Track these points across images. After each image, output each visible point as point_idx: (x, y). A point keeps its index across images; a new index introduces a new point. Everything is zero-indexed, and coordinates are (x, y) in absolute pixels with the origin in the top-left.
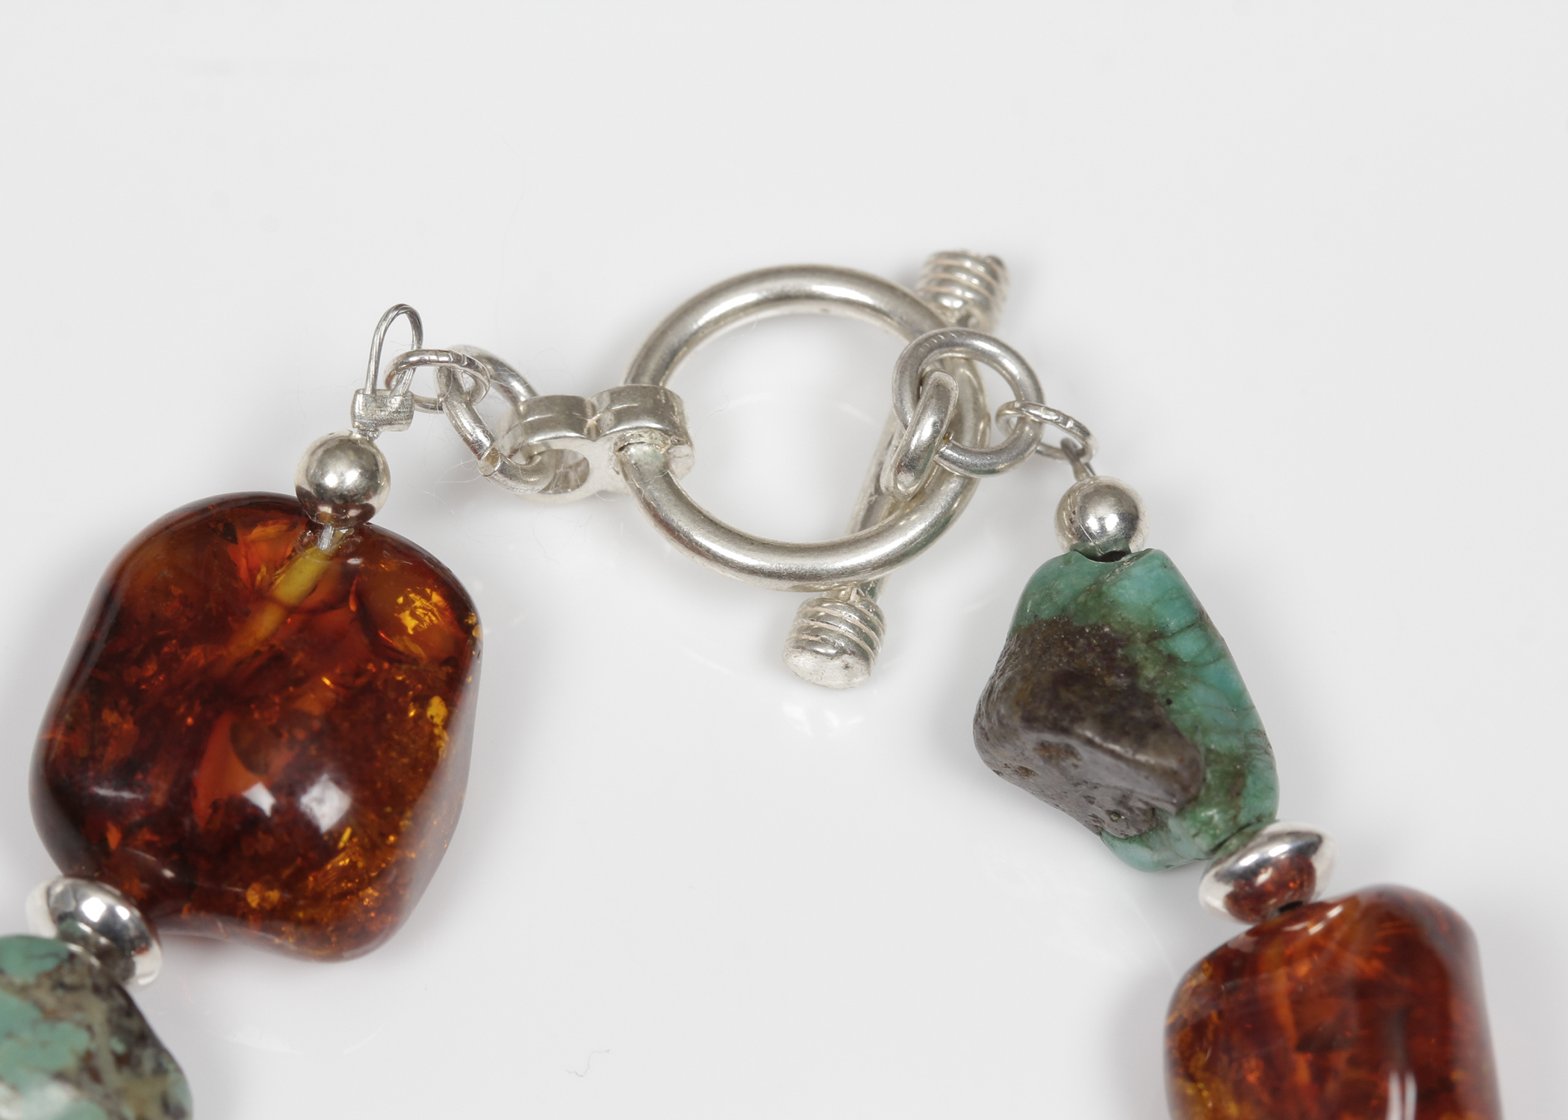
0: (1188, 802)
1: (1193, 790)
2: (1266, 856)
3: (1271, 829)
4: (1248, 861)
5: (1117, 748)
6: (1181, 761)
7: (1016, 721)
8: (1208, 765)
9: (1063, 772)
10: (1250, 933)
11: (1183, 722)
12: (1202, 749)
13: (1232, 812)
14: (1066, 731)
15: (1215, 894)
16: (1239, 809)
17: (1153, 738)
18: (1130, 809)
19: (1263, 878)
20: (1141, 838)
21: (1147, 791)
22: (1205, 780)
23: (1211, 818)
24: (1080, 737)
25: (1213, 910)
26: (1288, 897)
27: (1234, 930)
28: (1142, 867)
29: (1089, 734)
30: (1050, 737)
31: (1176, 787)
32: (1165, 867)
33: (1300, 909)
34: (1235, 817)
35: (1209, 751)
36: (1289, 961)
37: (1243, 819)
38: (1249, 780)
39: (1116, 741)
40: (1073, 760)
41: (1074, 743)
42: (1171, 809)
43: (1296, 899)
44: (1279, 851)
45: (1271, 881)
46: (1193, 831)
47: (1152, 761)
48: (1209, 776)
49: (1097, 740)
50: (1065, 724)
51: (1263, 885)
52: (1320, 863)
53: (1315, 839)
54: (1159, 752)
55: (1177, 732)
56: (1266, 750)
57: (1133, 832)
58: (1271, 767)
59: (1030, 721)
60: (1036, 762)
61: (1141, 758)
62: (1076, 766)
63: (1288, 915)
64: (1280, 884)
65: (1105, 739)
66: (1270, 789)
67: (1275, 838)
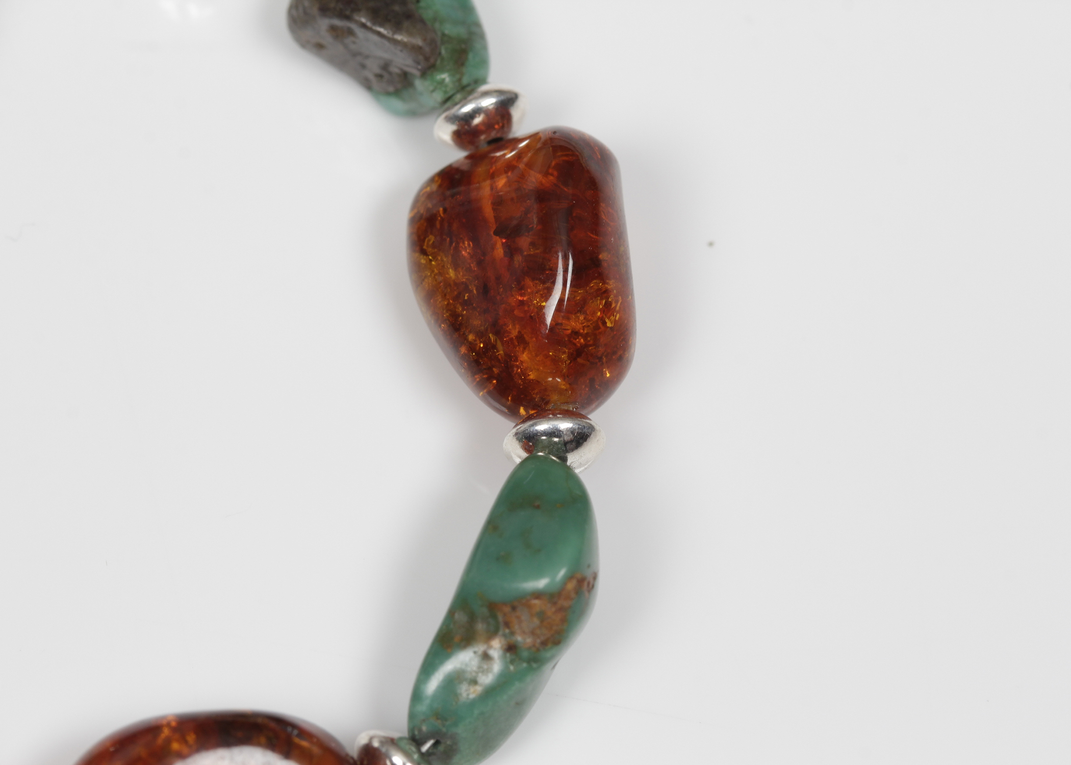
0: (429, 68)
1: (432, 60)
2: (479, 106)
3: (484, 88)
4: (467, 109)
5: (382, 30)
6: (425, 40)
7: (315, 11)
8: (443, 43)
9: (346, 46)
10: (467, 157)
11: (427, 15)
12: (439, 34)
13: (458, 76)
14: (348, 18)
15: (444, 131)
16: (462, 74)
17: (406, 24)
18: (390, 73)
19: (477, 120)
20: (397, 93)
21: (402, 61)
22: (440, 54)
23: (443, 80)
24: (357, 22)
25: (443, 142)
26: (493, 134)
27: (456, 155)
28: (396, 113)
29: (363, 20)
30: (337, 22)
31: (421, 57)
32: (413, 114)
33: (500, 142)
34: (460, 80)
35: (444, 35)
36: (492, 176)
37: (465, 81)
38: (471, 56)
39: (381, 25)
40: (351, 39)
41: (353, 26)
42: (416, 73)
43: (499, 135)
44: (488, 102)
45: (483, 123)
46: (431, 88)
47: (405, 40)
48: (443, 51)
49: (369, 24)
50: (348, 13)
51: (477, 125)
52: (516, 113)
53: (513, 96)
54: (410, 34)
55: (422, 21)
56: (482, 36)
57: (391, 89)
58: (485, 47)
59: (324, 10)
60: (327, 39)
61: (398, 37)
62: (354, 43)
63: (493, 146)
64: (488, 125)
65: (374, 24)
66: (484, 62)
67: (486, 94)
